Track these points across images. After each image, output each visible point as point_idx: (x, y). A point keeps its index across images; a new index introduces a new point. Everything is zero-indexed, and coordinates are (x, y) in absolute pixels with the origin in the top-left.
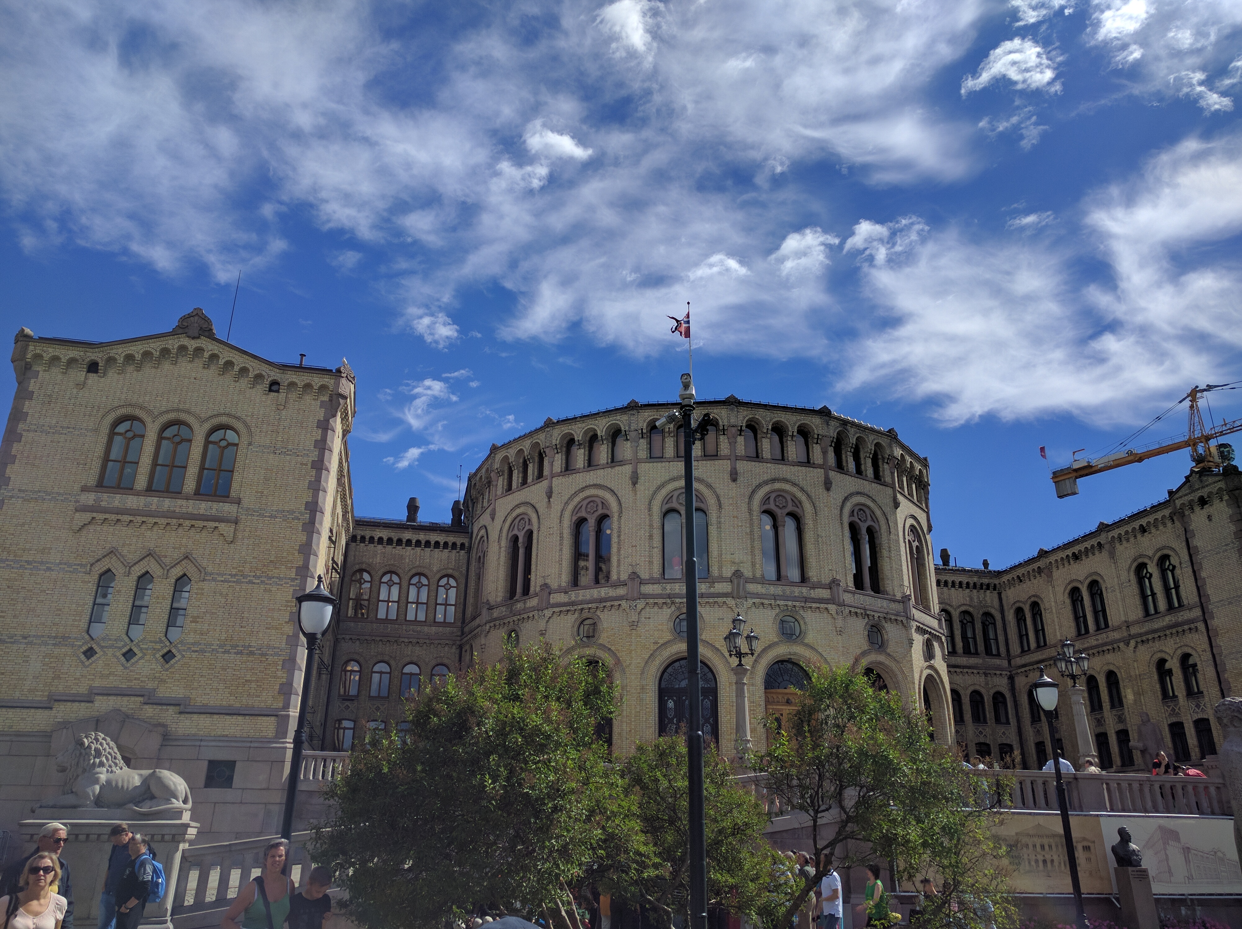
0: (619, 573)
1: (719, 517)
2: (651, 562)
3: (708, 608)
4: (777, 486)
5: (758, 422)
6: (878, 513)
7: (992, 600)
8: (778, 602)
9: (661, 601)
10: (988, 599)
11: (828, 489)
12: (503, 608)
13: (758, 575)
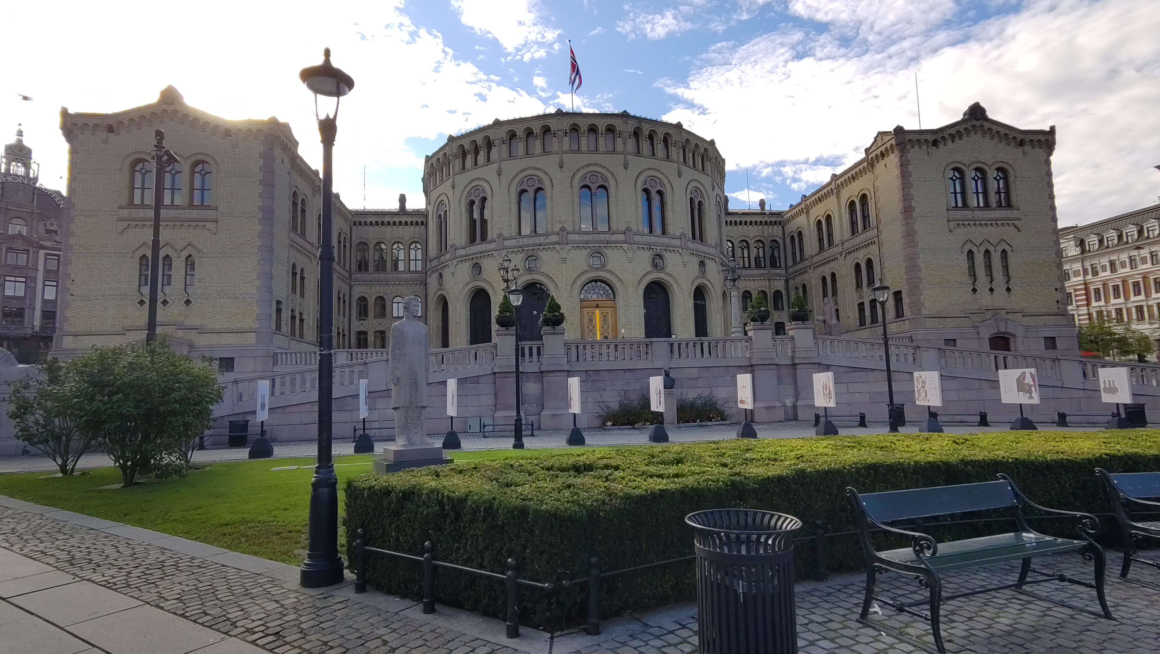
0: (492, 235)
1: (552, 193)
2: (510, 226)
3: (544, 252)
4: (591, 169)
5: (579, 126)
6: (665, 181)
7: (778, 232)
8: (589, 245)
9: (516, 250)
10: (775, 231)
11: (626, 168)
12: (436, 260)
13: (577, 229)
